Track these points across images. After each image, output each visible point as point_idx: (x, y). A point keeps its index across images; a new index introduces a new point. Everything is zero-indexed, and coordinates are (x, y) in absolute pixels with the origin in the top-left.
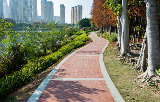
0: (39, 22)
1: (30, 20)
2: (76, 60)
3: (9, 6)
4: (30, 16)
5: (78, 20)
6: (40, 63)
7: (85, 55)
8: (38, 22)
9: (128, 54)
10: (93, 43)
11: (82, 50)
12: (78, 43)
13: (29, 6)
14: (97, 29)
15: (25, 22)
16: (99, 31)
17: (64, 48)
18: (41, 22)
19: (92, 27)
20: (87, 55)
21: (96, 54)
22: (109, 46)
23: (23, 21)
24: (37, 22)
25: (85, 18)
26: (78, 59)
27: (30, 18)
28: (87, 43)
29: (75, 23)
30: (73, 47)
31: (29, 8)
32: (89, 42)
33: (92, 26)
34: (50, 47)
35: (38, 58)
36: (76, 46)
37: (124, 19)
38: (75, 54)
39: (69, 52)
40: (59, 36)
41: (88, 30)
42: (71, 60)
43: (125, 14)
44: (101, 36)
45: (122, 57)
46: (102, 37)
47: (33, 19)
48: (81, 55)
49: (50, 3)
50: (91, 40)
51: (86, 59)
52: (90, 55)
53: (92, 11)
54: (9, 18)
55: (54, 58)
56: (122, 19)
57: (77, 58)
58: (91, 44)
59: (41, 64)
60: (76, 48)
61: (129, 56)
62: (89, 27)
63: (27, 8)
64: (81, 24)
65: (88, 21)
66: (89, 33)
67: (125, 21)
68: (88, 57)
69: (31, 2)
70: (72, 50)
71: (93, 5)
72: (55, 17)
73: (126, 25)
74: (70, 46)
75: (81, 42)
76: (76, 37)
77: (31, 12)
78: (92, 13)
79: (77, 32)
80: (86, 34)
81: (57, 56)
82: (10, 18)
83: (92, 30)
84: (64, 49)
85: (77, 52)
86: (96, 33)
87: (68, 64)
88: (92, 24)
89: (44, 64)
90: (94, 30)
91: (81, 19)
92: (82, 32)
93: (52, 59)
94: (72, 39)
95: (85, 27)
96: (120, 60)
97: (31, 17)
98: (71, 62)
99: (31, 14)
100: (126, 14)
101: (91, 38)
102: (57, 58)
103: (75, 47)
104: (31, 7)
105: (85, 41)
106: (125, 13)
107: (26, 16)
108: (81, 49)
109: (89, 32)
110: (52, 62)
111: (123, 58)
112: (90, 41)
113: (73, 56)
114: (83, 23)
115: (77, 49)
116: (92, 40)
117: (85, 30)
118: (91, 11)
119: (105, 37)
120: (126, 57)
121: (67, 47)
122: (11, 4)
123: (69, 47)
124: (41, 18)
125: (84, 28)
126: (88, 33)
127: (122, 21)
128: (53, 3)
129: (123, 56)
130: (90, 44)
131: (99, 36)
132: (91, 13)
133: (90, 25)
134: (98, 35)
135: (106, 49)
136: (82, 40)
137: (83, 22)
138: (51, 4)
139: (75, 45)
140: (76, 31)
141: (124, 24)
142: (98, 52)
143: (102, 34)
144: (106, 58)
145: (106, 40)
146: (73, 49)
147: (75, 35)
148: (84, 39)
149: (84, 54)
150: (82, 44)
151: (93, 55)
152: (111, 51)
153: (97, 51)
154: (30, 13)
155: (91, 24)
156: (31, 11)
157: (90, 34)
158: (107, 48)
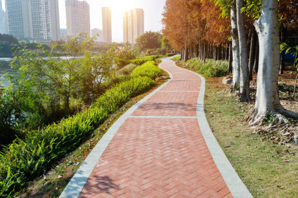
0: (63, 40)
1: (45, 37)
2: (141, 135)
3: (5, 11)
4: (45, 29)
5: (136, 37)
6: (43, 144)
7: (162, 114)
8: (61, 40)
9: (280, 117)
10: (172, 82)
11: (151, 101)
12: (140, 83)
13: (43, 11)
14: (173, 52)
15: (35, 42)
16: (178, 56)
17: (109, 96)
18: (66, 41)
19: (163, 49)
20: (166, 116)
21: (187, 112)
22: (207, 88)
23: (33, 40)
24: (59, 40)
25: (150, 32)
26: (145, 131)
27: (45, 33)
28: (159, 80)
29: (130, 42)
30: (129, 93)
31: (43, 15)
32: (163, 79)
33: (163, 47)
34: (79, 92)
35: (41, 129)
36: (137, 89)
37: (267, 23)
38: (134, 114)
39: (121, 104)
40: (99, 67)
41: (156, 54)
42: (126, 135)
43: (270, 9)
44: (185, 65)
45: (263, 125)
46: (187, 67)
47: (51, 35)
48: (151, 114)
49: (83, 5)
50: (165, 75)
51: (167, 131)
52: (173, 114)
53: (165, 16)
54: (4, 34)
55: (83, 126)
56: (260, 22)
57: (142, 127)
58: (167, 85)
59: (45, 146)
60: (138, 94)
61: (283, 122)
62: (158, 49)
63: (39, 15)
64: (142, 44)
65: (154, 37)
66: (159, 59)
67: (270, 29)
68: (171, 122)
69: (46, 3)
70: (127, 100)
71: (167, 4)
72: (92, 30)
73: (272, 39)
74: (123, 89)
75: (146, 81)
76: (134, 68)
77: (47, 22)
78: (166, 20)
79: (135, 59)
80: (153, 62)
81: (91, 119)
82: (6, 34)
83: (164, 54)
84: (109, 98)
85: (141, 107)
86: (172, 59)
87: (121, 149)
88: (163, 43)
89: (54, 146)
90: (167, 54)
91: (141, 34)
92: (145, 58)
93: (77, 129)
94: (126, 73)
95: (151, 48)
96: (259, 133)
97: (48, 30)
98: (128, 140)
99: (48, 25)
100: (273, 9)
101: (165, 70)
102: (91, 125)
103: (134, 93)
104: (47, 12)
105: (154, 78)
106: (270, 6)
107: (37, 29)
108: (149, 99)
109: (157, 57)
110: (77, 139)
111: (266, 128)
112: (164, 77)
113: (133, 120)
114: (146, 41)
115: (139, 97)
116: (169, 75)
117: (149, 54)
118: (163, 16)
119: (193, 69)
120: (274, 124)
121: (116, 93)
122: (8, 8)
123: (120, 92)
124: (66, 33)
125: (148, 50)
126: (157, 60)
127: (261, 27)
128: (89, 4)
129: (265, 121)
130: (165, 84)
131: (180, 65)
132: (163, 20)
133: (159, 46)
134: (176, 63)
135: (206, 97)
136: (149, 74)
137: (146, 39)
138: (86, 6)
139: (135, 88)
140: (134, 57)
141: (267, 35)
142: (189, 105)
143: (186, 61)
144: (215, 123)
145: (196, 74)
146: (129, 98)
147: (131, 65)
148: (152, 73)
149: (157, 111)
150: (148, 84)
151: (180, 115)
152: (222, 104)
153: (185, 103)
154: (44, 24)
155: (161, 44)
156: (47, 20)
157: (161, 61)
158: (208, 94)
